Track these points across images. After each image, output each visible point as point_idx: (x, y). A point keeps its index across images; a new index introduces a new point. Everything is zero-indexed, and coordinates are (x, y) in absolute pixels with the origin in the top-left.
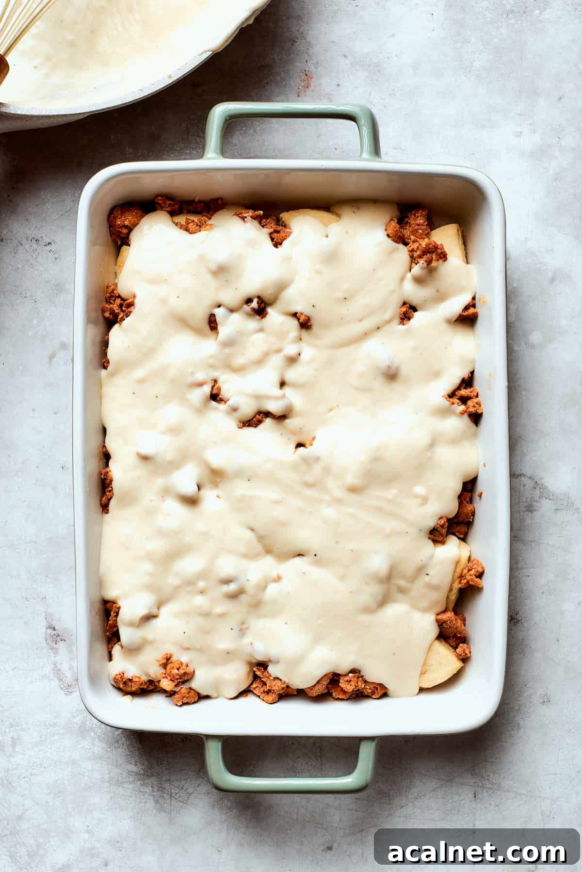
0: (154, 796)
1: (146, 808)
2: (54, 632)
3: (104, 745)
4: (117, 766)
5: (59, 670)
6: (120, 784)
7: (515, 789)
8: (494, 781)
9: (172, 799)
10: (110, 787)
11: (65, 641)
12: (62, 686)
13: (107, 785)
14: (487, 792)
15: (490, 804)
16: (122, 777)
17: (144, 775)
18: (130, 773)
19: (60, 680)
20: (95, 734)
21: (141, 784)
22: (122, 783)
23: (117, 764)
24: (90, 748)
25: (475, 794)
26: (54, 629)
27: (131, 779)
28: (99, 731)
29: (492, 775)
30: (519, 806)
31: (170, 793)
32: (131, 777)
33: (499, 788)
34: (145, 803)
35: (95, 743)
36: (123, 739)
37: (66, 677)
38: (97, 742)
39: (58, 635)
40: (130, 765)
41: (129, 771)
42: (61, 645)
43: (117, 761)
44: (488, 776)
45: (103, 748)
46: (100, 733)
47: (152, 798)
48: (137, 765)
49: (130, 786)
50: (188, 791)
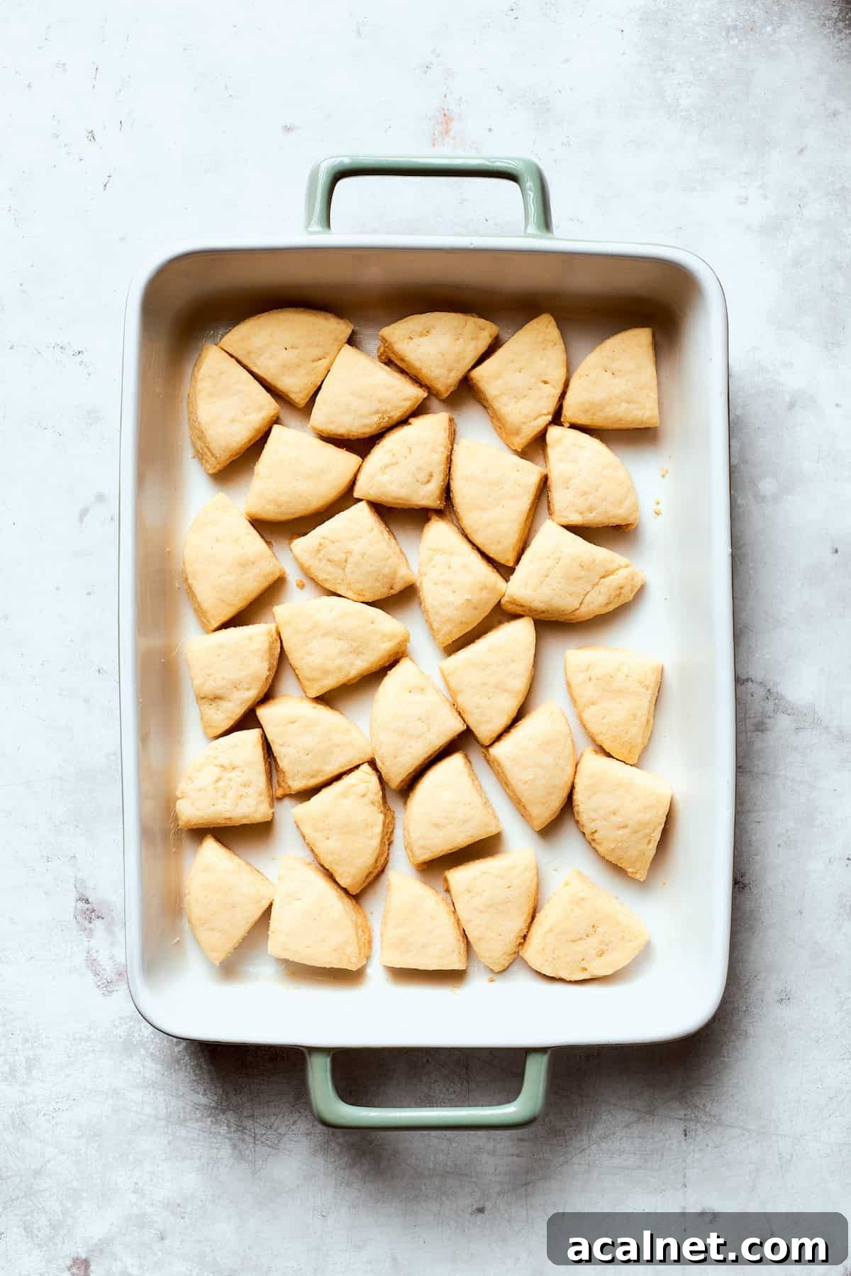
0: (230, 1139)
1: (219, 1156)
2: (87, 906)
3: (159, 1067)
4: (178, 1096)
5: (94, 960)
6: (182, 1122)
7: (741, 1124)
8: (713, 1113)
9: (257, 1142)
10: (167, 1127)
11: (103, 918)
12: (99, 983)
13: (163, 1123)
14: (703, 1127)
15: (707, 1146)
16: (185, 1113)
17: (216, 1108)
18: (196, 1107)
19: (96, 974)
20: (147, 1050)
21: (212, 1121)
22: (185, 1120)
23: (177, 1094)
24: (140, 1072)
25: (685, 1131)
26: (87, 901)
27: (199, 1116)
28: (152, 1046)
29: (709, 1105)
30: (748, 1147)
31: (253, 1135)
32: (197, 1112)
33: (720, 1123)
34: (217, 1148)
35: (146, 1064)
36: (187, 1058)
37: (104, 970)
38: (149, 1063)
39: (93, 911)
40: (196, 1095)
41: (196, 1104)
42: (98, 923)
43: (177, 1090)
44: (704, 1105)
45: (157, 1071)
46: (154, 1049)
47: (227, 1141)
48: (206, 1095)
49: (196, 1125)
50: (279, 1131)
